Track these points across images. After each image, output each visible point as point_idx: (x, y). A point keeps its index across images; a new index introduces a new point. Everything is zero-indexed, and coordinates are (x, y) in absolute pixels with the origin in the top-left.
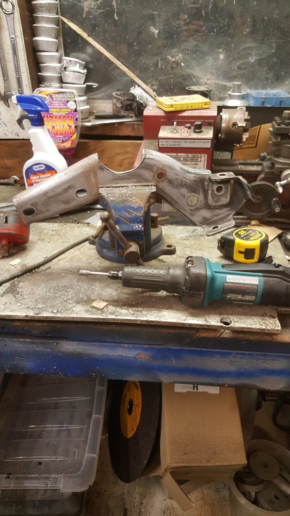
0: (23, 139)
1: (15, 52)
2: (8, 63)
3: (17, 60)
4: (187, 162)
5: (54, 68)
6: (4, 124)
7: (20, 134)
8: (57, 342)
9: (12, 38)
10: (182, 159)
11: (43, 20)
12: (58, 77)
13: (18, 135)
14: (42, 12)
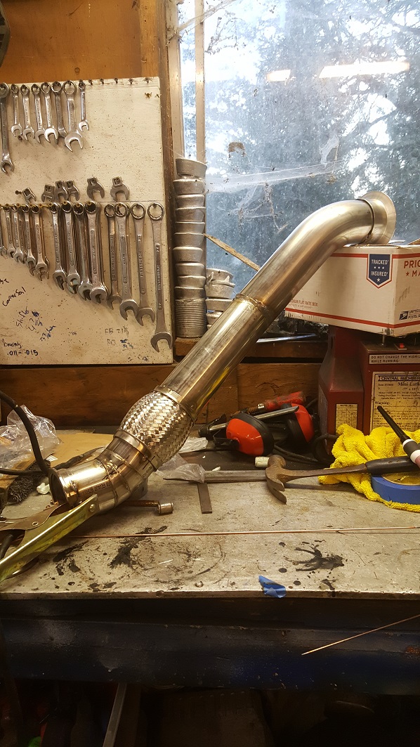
0: (153, 364)
1: (158, 262)
2: (147, 275)
3: (160, 271)
4: (406, 382)
5: (197, 280)
6: (131, 346)
7: (150, 359)
8: (285, 629)
9: (158, 246)
10: (399, 378)
11: (189, 228)
12: (201, 291)
13: (146, 360)
14: (189, 218)
